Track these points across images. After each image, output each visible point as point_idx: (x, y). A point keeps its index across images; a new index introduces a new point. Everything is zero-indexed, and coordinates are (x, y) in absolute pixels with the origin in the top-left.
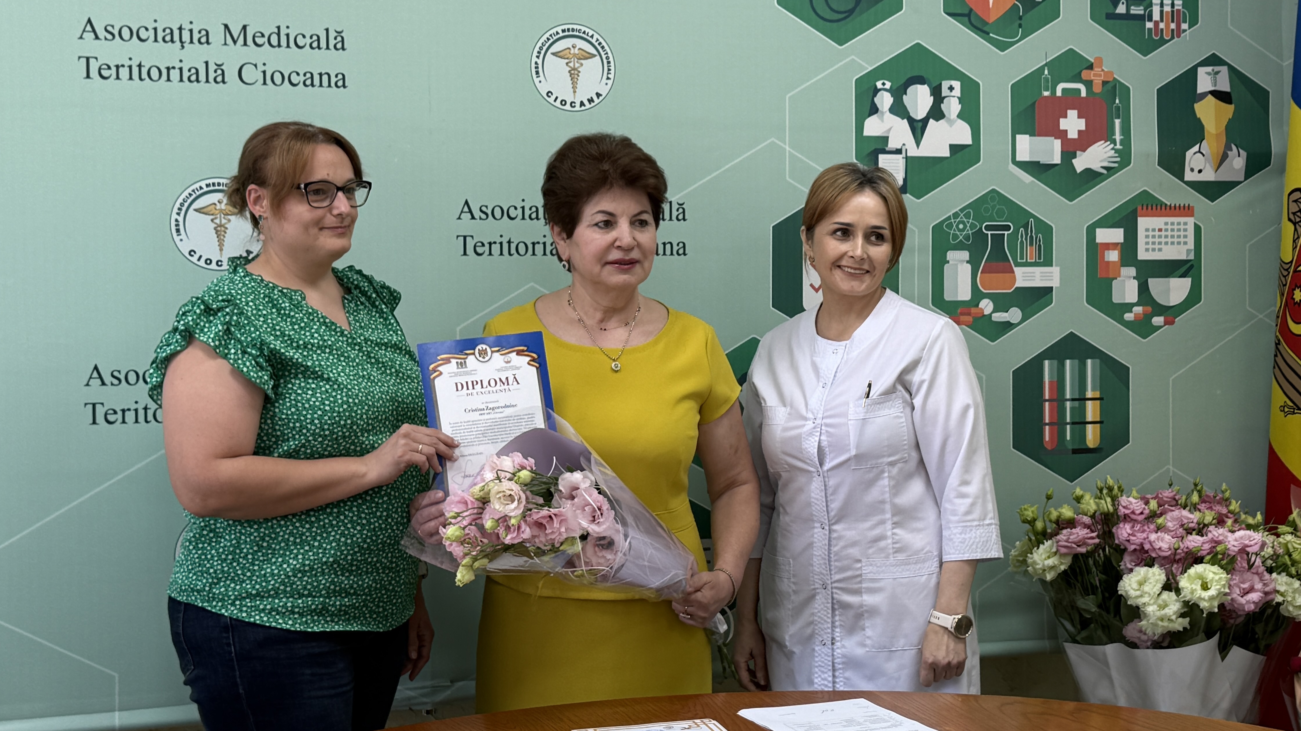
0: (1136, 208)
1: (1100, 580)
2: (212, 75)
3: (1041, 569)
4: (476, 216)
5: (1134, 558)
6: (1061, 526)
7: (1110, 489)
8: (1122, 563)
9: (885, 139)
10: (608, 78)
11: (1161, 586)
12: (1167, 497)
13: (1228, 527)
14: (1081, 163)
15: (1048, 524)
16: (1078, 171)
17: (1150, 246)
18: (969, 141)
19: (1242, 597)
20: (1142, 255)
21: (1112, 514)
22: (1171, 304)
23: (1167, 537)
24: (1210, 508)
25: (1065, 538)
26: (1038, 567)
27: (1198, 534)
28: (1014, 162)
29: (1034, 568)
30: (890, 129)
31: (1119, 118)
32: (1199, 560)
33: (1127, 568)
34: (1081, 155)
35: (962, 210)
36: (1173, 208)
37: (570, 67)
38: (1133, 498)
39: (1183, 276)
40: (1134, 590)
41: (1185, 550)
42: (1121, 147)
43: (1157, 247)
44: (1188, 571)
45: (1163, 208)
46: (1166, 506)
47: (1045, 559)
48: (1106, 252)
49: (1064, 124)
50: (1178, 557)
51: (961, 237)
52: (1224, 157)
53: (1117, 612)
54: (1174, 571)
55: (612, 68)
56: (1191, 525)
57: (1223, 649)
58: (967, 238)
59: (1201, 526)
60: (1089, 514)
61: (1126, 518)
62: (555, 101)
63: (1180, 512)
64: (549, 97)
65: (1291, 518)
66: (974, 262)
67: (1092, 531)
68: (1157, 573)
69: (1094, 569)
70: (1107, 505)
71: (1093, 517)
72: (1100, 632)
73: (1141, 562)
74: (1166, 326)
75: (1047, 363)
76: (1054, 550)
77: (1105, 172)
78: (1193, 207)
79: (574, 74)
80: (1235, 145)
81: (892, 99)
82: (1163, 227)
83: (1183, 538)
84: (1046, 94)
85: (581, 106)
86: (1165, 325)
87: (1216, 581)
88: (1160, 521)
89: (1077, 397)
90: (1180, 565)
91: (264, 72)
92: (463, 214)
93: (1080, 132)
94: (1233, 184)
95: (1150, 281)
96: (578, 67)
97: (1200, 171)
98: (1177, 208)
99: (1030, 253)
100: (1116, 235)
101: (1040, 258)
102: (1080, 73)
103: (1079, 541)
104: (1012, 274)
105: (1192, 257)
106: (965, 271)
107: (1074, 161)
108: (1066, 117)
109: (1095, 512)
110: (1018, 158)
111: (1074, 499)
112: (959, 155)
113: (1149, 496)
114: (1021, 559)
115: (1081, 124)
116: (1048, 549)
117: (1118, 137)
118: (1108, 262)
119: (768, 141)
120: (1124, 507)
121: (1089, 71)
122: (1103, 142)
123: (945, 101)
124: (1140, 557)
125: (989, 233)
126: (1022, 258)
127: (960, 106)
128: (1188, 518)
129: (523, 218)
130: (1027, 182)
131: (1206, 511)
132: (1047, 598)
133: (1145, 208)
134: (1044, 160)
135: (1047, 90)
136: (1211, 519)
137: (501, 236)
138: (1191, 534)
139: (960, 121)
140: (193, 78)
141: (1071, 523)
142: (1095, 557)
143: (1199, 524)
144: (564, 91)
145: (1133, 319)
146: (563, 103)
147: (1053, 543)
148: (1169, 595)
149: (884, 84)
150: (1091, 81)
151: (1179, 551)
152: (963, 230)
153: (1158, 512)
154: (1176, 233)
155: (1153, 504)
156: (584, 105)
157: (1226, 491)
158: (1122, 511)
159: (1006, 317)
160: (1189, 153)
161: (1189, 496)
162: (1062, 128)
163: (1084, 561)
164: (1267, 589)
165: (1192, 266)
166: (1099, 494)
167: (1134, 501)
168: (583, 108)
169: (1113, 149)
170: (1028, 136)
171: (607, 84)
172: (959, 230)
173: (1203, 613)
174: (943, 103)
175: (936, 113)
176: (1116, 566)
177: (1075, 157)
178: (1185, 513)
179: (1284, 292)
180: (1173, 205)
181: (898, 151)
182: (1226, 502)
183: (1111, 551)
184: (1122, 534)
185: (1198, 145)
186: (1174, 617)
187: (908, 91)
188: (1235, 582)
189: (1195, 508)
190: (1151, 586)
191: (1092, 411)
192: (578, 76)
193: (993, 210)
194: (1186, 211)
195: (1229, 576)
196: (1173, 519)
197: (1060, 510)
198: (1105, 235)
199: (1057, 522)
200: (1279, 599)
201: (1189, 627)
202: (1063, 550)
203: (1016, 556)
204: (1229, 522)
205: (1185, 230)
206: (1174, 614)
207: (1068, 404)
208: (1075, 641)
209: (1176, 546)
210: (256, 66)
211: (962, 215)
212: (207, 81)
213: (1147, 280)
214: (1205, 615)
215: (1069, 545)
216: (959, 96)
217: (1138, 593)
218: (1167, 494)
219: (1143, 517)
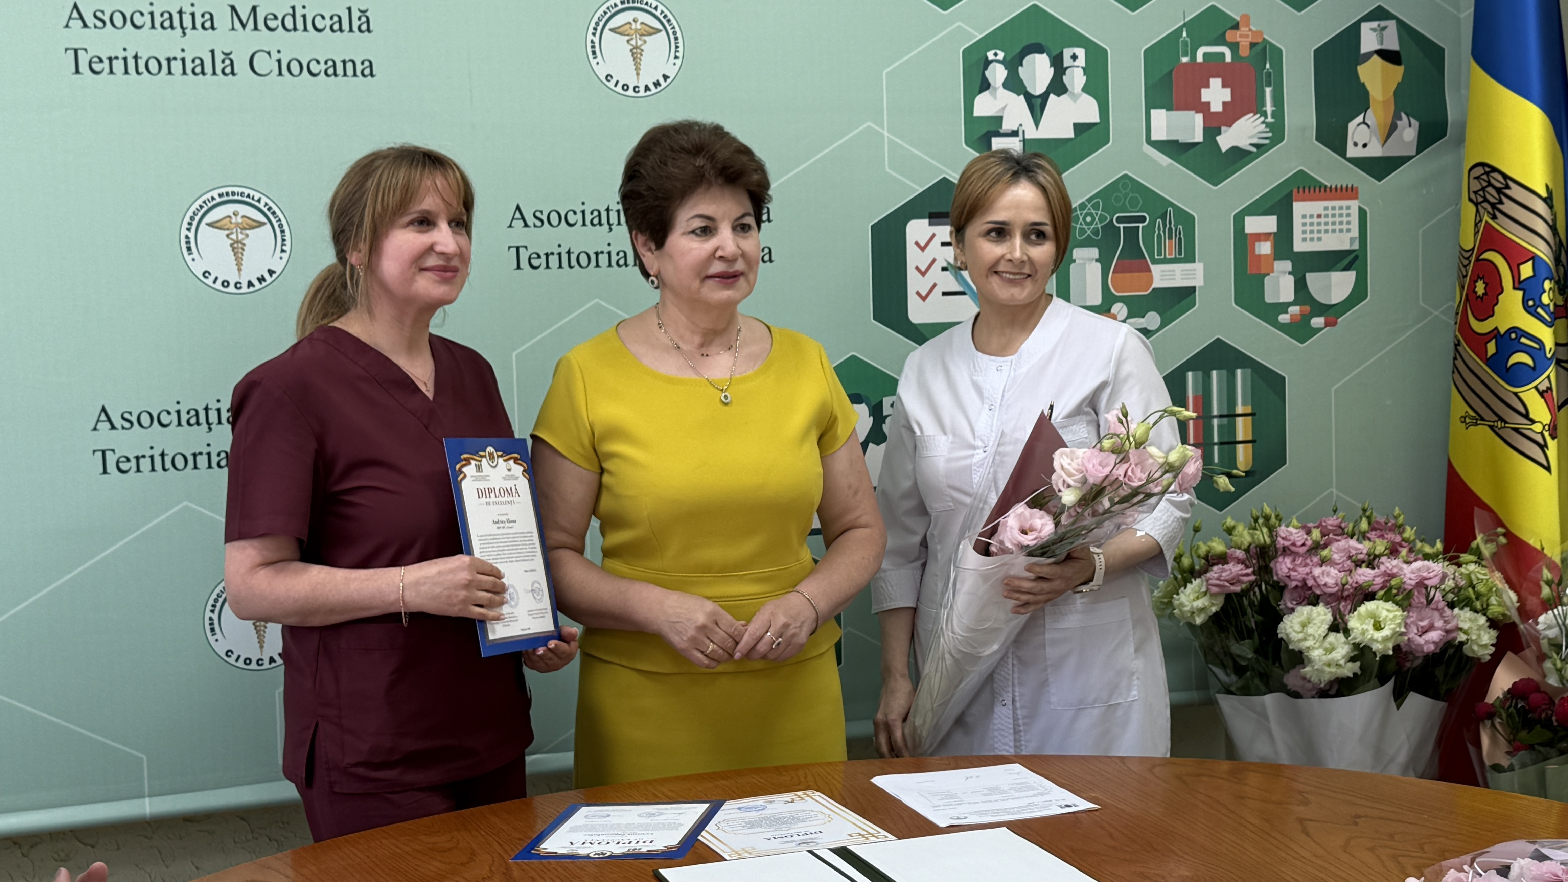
0: (1291, 192)
1: (1256, 622)
2: (219, 67)
3: (1189, 611)
4: (530, 223)
5: (1296, 595)
6: (1211, 562)
7: (1267, 518)
8: (1281, 603)
9: (999, 120)
10: (676, 57)
11: (1327, 627)
12: (1332, 525)
13: (1403, 557)
14: (1226, 140)
15: (1196, 560)
16: (1224, 150)
17: (1308, 236)
18: (1097, 119)
19: (1420, 636)
20: (1299, 246)
21: (1269, 546)
22: (1334, 302)
23: (1333, 571)
24: (1382, 537)
25: (1216, 575)
26: (1185, 609)
27: (1368, 567)
28: (1149, 141)
29: (1180, 610)
30: (1004, 108)
31: (1269, 85)
32: (1370, 596)
33: (1287, 607)
34: (1226, 131)
35: (1089, 200)
36: (1333, 191)
37: (632, 45)
38: (1294, 527)
39: (1347, 268)
40: (1296, 632)
41: (1354, 585)
42: (1273, 120)
43: (1316, 235)
44: (1358, 609)
45: (1323, 189)
46: (1331, 536)
47: (1194, 600)
48: (1257, 244)
49: (1206, 95)
50: (1346, 593)
51: (1089, 232)
52: (1393, 128)
53: (1277, 658)
54: (1342, 609)
55: (680, 45)
56: (1361, 557)
57: (1399, 696)
58: (1096, 232)
59: (1372, 557)
60: (1243, 548)
61: (1286, 551)
62: (616, 85)
63: (1348, 542)
64: (609, 81)
65: (1474, 544)
66: (1104, 261)
67: (1247, 567)
68: (1322, 613)
69: (1249, 611)
70: (1262, 536)
71: (1247, 550)
72: (1257, 681)
73: (1303, 601)
74: (1327, 328)
75: (1190, 375)
76: (1204, 589)
77: (1254, 150)
78: (1357, 188)
79: (636, 53)
80: (1406, 113)
81: (1006, 72)
82: (1323, 213)
83: (1351, 571)
84: (1185, 60)
85: (646, 91)
86: (1326, 326)
87: (1391, 620)
88: (1325, 553)
89: (1225, 412)
90: (1348, 602)
91: (279, 61)
92: (514, 221)
93: (1225, 104)
94: (1403, 160)
95: (1309, 276)
96: (641, 45)
97: (1365, 146)
98: (1339, 191)
99: (1169, 248)
100: (1268, 224)
101: (1180, 254)
102: (1224, 34)
103: (1233, 579)
104: (1148, 273)
105: (1356, 246)
106: (1095, 270)
107: (1218, 138)
108: (1207, 86)
109: (1250, 545)
110: (1154, 137)
111: (1224, 530)
112: (1085, 135)
113: (1311, 525)
114: (1166, 600)
115: (1226, 95)
116: (1197, 589)
117: (1269, 108)
118: (1260, 256)
119: (865, 126)
120: (1283, 539)
121: (1233, 32)
122: (1252, 115)
123: (1068, 72)
124: (1302, 594)
125: (1121, 226)
126: (1159, 254)
127: (1085, 78)
128: (1357, 549)
129: (584, 224)
130: (1165, 164)
131: (1377, 540)
132: (1197, 644)
133: (1301, 190)
134: (1183, 138)
135: (1185, 55)
136: (1383, 549)
137: (559, 246)
138: (1360, 567)
139: (1085, 95)
140: (198, 70)
141: (1223, 559)
142: (1250, 596)
143: (1369, 554)
144: (625, 73)
145: (1289, 321)
146: (625, 87)
147: (1202, 581)
148: (1336, 637)
149: (996, 54)
150: (1238, 43)
151: (1347, 587)
152: (1091, 223)
153: (1322, 543)
154: (1337, 219)
155: (1316, 534)
156: (650, 90)
157: (1399, 516)
158: (1281, 542)
159: (1142, 323)
160: (1352, 125)
161: (1357, 523)
162: (1204, 99)
163: (1238, 601)
164: (1449, 627)
165: (1356, 257)
166: (1253, 524)
167: (1294, 531)
168: (648, 93)
169: (1263, 123)
170: (1164, 111)
171: (675, 64)
172: (1087, 224)
173: (1376, 656)
174: (1064, 74)
175: (1058, 87)
176: (1275, 606)
177: (1219, 133)
178: (1353, 543)
179: (1464, 284)
180: (1333, 186)
181: (1014, 134)
182: (1399, 529)
183: (1269, 588)
184: (1281, 569)
185: (1362, 115)
186: (1342, 662)
187: (1025, 61)
188: (1412, 619)
189: (1363, 537)
190: (1315, 627)
191: (1243, 429)
192: (641, 55)
193: (1125, 199)
194: (1349, 192)
195: (1405, 613)
196: (1339, 550)
197: (1209, 543)
198: (1256, 225)
199: (1206, 558)
200: (1462, 637)
201: (1359, 673)
202: (1215, 590)
203: (1159, 597)
204: (1404, 552)
205: (1348, 215)
206: (1343, 658)
207: (1215, 422)
208: (1229, 692)
209: (1344, 581)
210: (269, 53)
211: (1089, 206)
212: (214, 73)
213: (1304, 276)
214: (1378, 659)
215: (1222, 583)
216: (1084, 65)
217: (1301, 636)
218: (1331, 522)
219: (1305, 549)
